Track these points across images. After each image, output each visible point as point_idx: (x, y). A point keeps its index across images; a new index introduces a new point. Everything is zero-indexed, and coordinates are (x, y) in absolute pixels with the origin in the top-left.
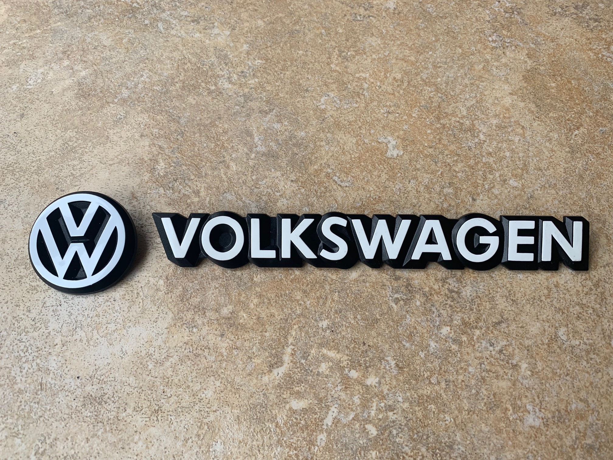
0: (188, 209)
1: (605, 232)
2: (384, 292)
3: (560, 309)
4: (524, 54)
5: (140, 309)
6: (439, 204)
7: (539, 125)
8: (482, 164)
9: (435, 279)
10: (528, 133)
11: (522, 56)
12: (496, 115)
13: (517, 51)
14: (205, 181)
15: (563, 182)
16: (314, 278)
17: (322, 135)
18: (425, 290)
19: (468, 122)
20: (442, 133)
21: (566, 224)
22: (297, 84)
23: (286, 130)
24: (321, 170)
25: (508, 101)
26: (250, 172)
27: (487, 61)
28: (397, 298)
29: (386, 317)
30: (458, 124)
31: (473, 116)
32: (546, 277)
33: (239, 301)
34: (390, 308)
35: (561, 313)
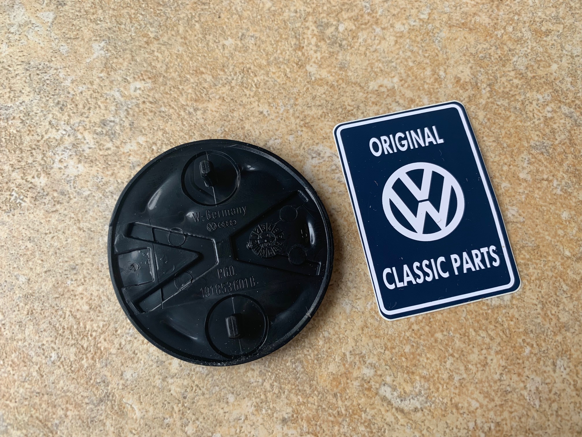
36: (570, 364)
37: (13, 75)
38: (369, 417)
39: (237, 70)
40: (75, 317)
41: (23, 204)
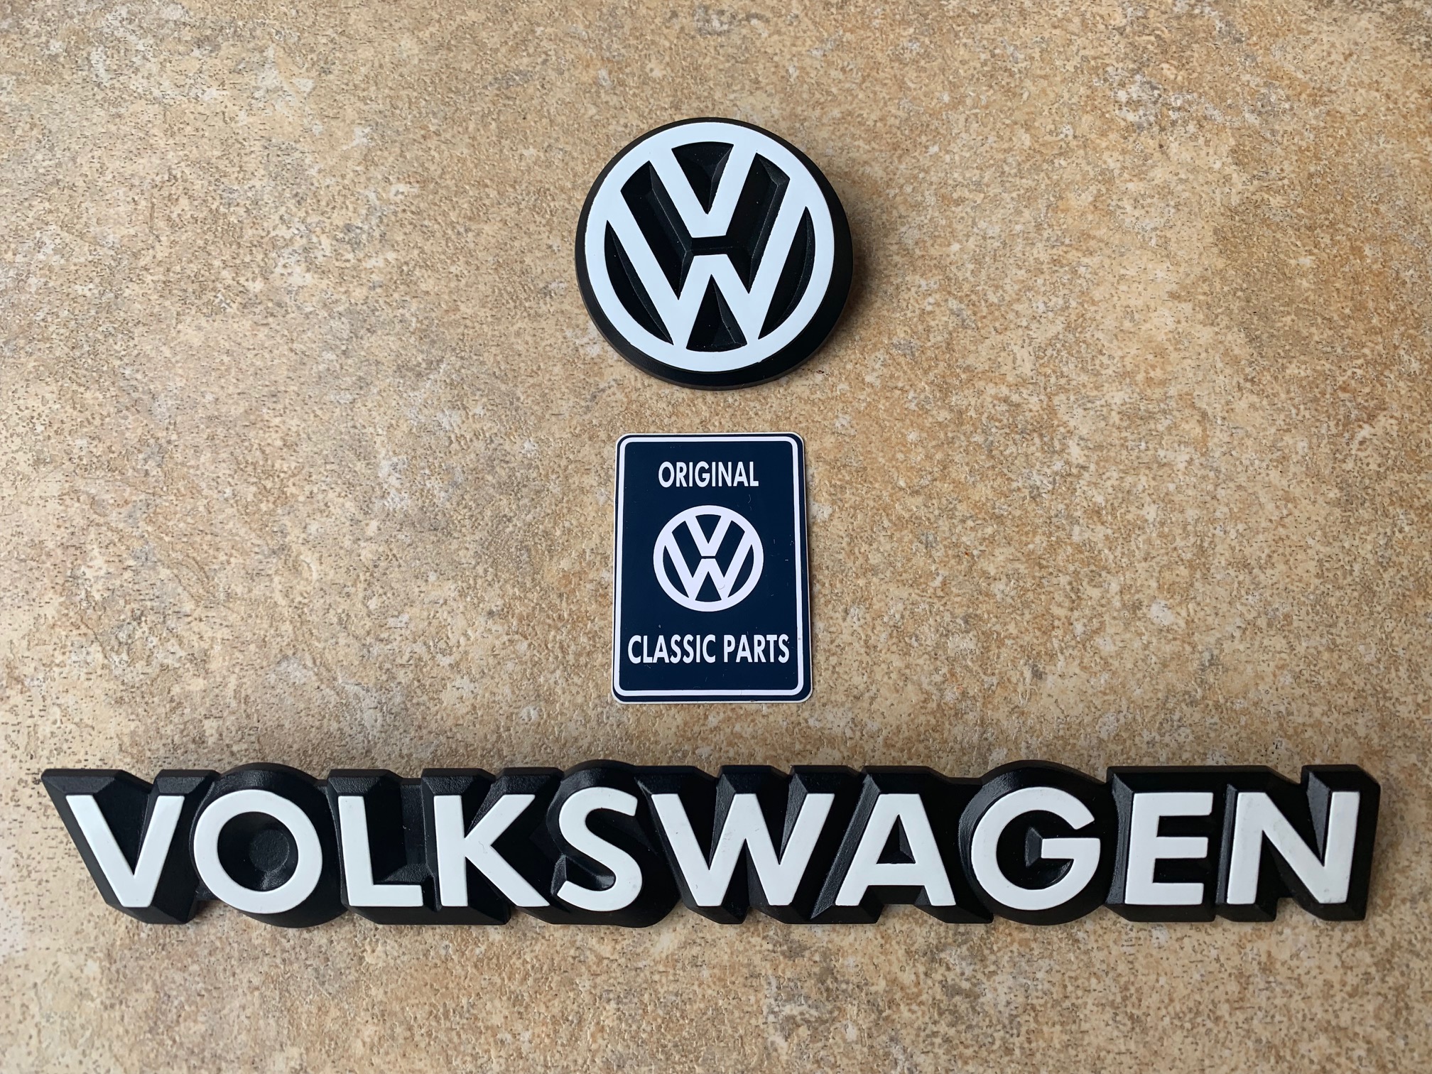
0: (175, 718)
1: (1425, 781)
2: (753, 999)
3: (1270, 1046)
4: (1224, 150)
6: (933, 689)
7: (1252, 406)
8: (1069, 550)
9: (908, 952)
10: (1219, 436)
11: (1218, 161)
12: (1126, 374)
13: (1201, 141)
14: (225, 618)
15: (1313, 606)
16: (545, 954)
17: (588, 452)
18: (873, 989)
19: (1034, 399)
20: (951, 442)
21: (1309, 793)
22: (517, 267)
23: (476, 435)
24: (580, 575)
25: (1162, 321)
26: (361, 586)
27: (1107, 178)
28: (790, 1019)
30: (1004, 407)
31: (1053, 380)
32: (1235, 938)
33: (321, 1033)
34: (768, 1051)
35: (1273, 1060)
36: (867, 616)
37: (248, 151)
38: (596, 628)
39: (532, 189)
40: (263, 452)
41: (229, 310)
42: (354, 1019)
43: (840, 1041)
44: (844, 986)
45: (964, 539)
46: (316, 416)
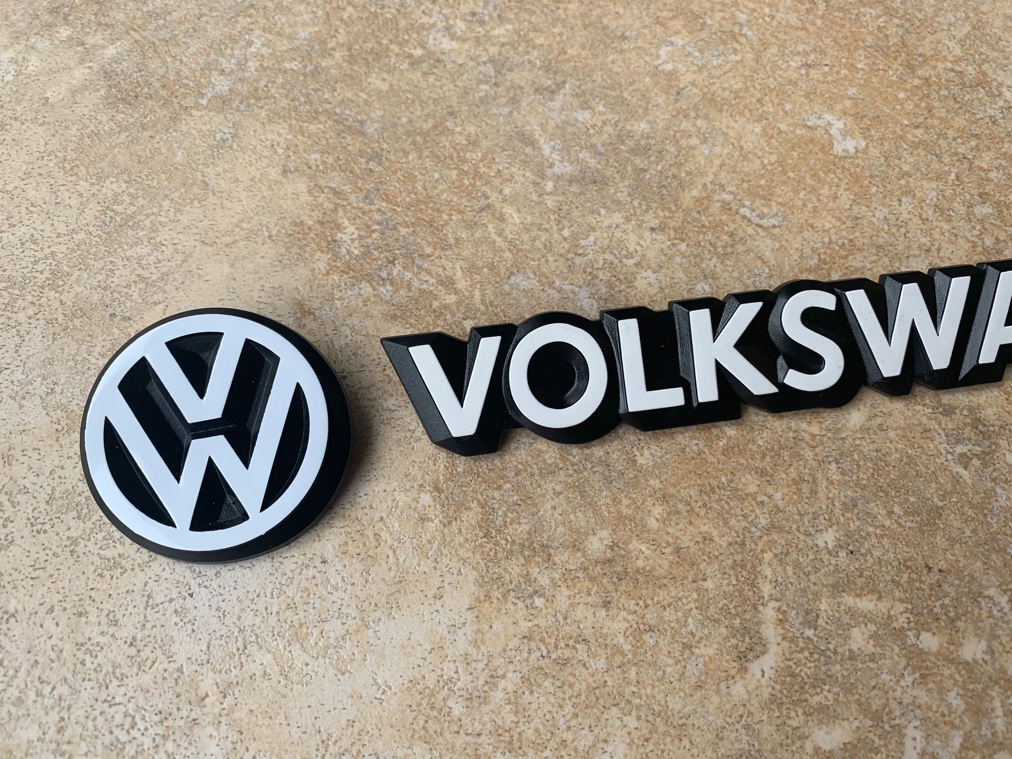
2: (932, 446)
5: (392, 574)
6: (976, 239)
14: (459, 254)
16: (772, 438)
17: (685, 125)
19: (970, 68)
20: (928, 96)
22: (599, 26)
23: (604, 123)
26: (553, 223)
28: (963, 455)
29: (954, 499)
30: (953, 74)
31: (977, 57)
33: (621, 517)
34: (956, 479)
42: (643, 504)
43: (1004, 465)
44: (992, 429)
45: (959, 150)
46: (487, 124)
